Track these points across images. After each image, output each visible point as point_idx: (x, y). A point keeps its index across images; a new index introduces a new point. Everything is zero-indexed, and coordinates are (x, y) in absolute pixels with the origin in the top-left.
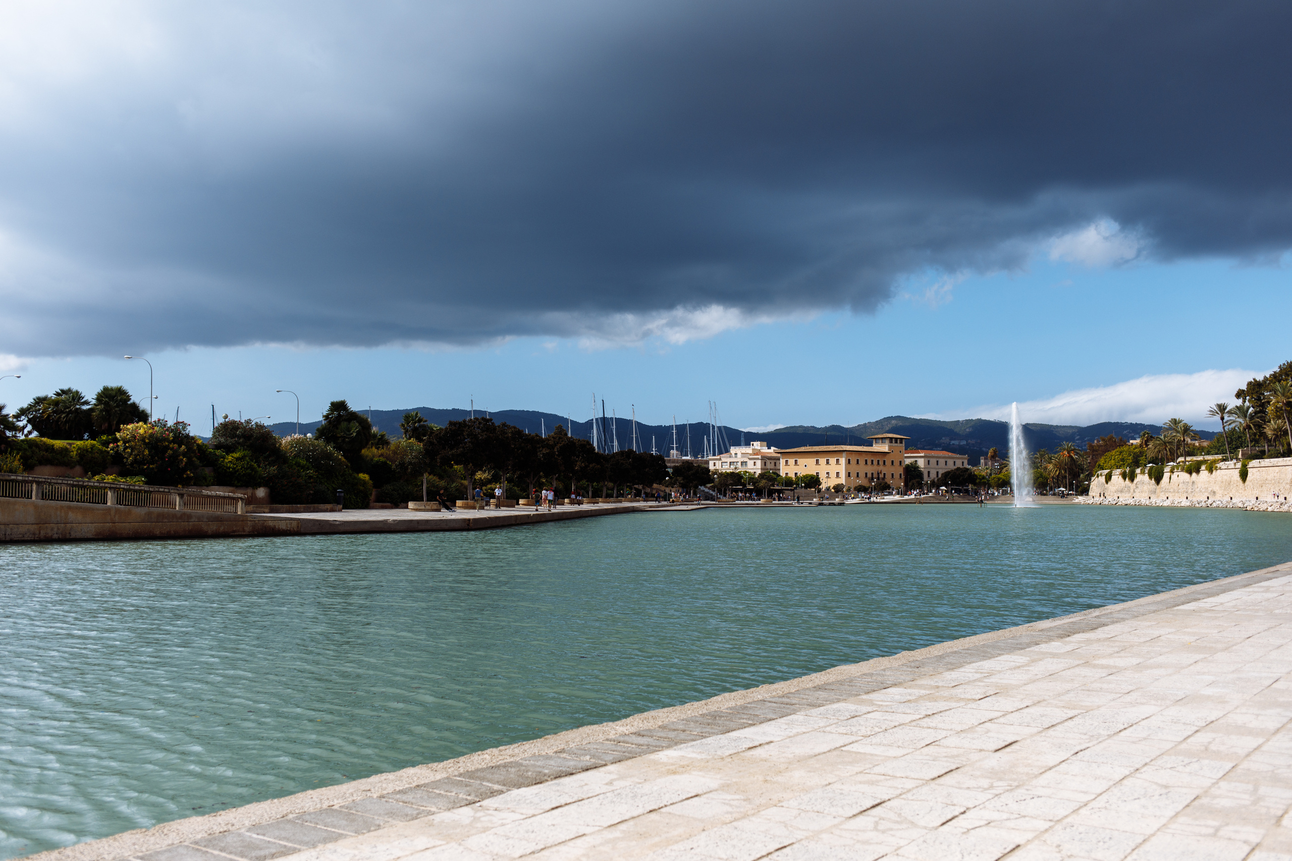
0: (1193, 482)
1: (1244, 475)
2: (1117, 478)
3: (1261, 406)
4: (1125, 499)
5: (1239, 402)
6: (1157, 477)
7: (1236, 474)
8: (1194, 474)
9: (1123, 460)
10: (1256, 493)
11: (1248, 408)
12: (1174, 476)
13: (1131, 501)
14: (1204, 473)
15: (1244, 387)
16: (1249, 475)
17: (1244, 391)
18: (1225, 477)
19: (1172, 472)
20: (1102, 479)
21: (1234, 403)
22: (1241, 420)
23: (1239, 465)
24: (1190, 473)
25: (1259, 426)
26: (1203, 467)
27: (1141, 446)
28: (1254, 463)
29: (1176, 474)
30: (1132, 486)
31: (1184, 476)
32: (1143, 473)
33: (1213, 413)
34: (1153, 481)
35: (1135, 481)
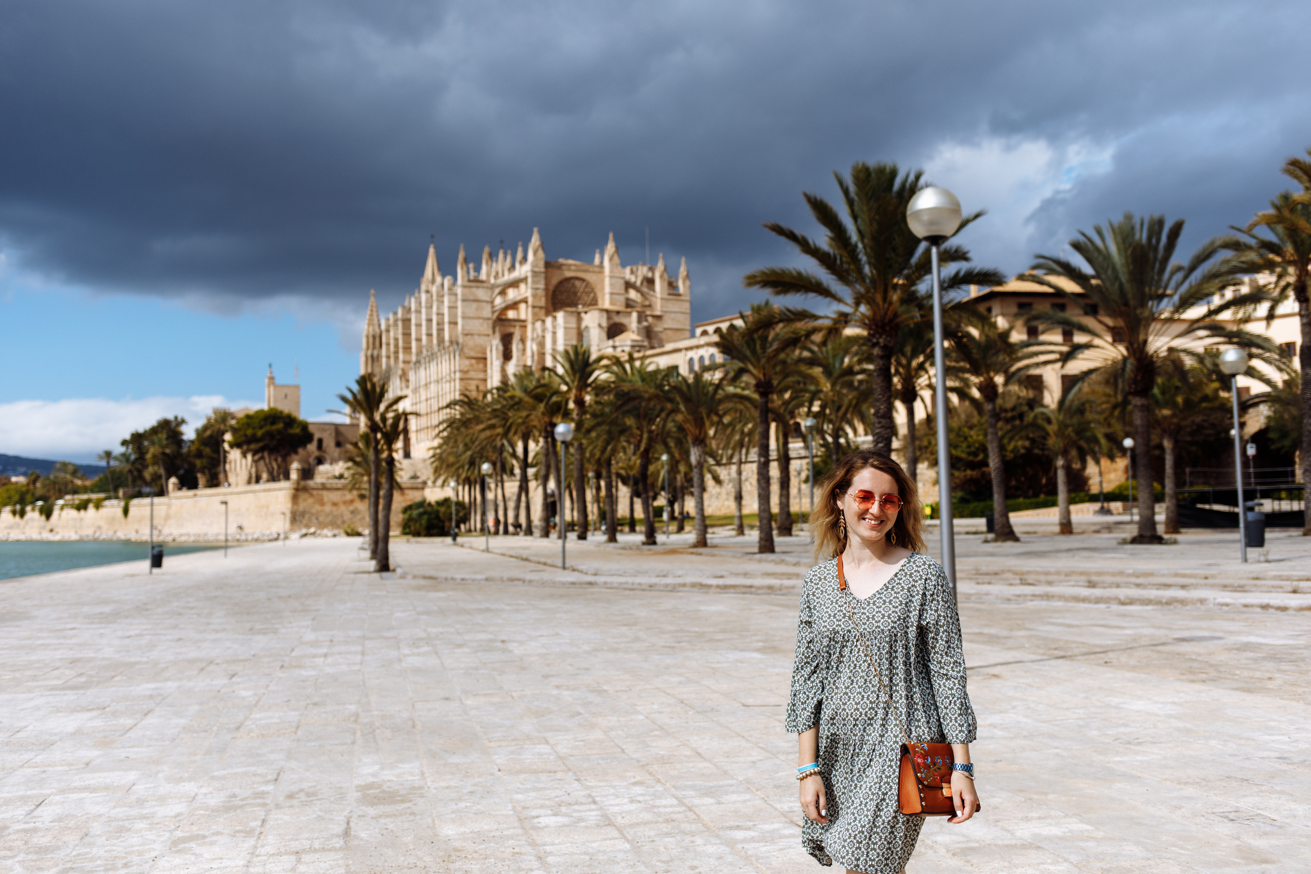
0: (81, 518)
1: (126, 512)
2: (6, 515)
3: (141, 453)
4: (15, 535)
5: (122, 449)
6: (47, 513)
7: (119, 511)
8: (83, 512)
9: (10, 498)
10: (137, 526)
11: (131, 455)
12: (64, 513)
13: (22, 537)
14: (91, 509)
15: (128, 438)
16: (131, 511)
17: (127, 440)
18: (110, 514)
19: (62, 508)
21: (119, 450)
22: (124, 465)
23: (122, 504)
24: (78, 510)
25: (140, 472)
26: (90, 505)
27: (28, 484)
28: (135, 501)
29: (65, 511)
30: (22, 521)
31: (73, 513)
32: (33, 510)
33: (101, 458)
34: (43, 518)
35: (26, 518)
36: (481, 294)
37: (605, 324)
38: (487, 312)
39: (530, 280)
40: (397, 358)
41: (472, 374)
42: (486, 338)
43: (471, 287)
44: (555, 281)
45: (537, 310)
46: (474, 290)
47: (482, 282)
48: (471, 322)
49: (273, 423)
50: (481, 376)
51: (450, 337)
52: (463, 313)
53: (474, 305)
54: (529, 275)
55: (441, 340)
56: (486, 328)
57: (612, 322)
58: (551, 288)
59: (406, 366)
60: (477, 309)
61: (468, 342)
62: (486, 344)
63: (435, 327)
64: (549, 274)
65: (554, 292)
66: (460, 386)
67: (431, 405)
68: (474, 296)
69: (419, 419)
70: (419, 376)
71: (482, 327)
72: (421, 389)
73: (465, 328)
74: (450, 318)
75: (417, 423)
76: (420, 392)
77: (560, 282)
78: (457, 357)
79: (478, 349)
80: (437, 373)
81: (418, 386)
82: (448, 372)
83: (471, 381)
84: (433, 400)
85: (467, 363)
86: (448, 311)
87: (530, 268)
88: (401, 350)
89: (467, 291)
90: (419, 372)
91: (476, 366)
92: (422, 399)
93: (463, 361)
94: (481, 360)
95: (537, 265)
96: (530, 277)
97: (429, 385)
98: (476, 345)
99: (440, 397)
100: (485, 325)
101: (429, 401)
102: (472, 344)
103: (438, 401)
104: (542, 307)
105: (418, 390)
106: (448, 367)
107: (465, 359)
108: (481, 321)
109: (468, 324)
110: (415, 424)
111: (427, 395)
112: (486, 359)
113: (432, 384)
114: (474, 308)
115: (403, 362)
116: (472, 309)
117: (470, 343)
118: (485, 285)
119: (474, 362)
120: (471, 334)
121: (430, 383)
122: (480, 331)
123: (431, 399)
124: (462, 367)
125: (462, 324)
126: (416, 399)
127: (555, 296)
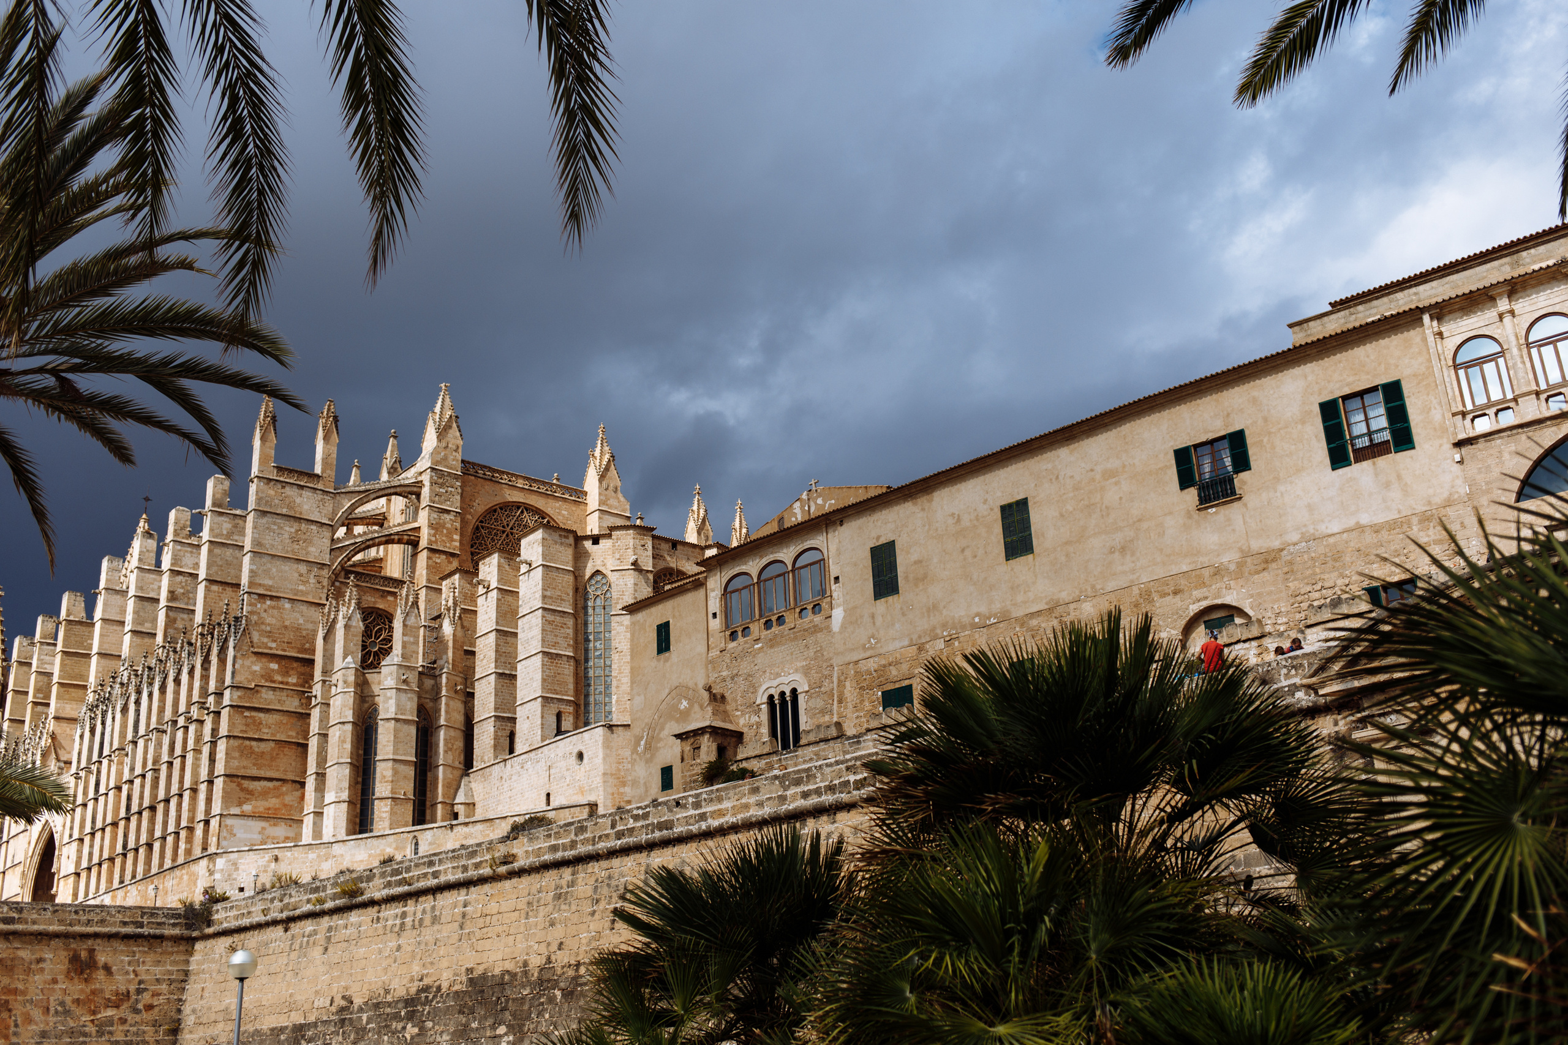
36: (307, 503)
37: (648, 564)
38: (318, 548)
39: (426, 492)
40: (39, 718)
41: (267, 698)
42: (314, 613)
43: (284, 484)
44: (480, 506)
45: (440, 559)
46: (289, 491)
47: (318, 476)
48: (275, 567)
50: (293, 704)
51: (209, 614)
52: (256, 542)
53: (290, 528)
54: (426, 479)
55: (179, 632)
56: (312, 587)
57: (662, 565)
58: (472, 520)
59: (62, 729)
60: (294, 540)
61: (264, 615)
62: (310, 626)
63: (163, 602)
64: (468, 489)
65: (477, 528)
66: (231, 724)
67: (129, 798)
68: (289, 507)
69: (87, 839)
70: (103, 734)
71: (304, 583)
72: (105, 762)
73: (258, 581)
74: (215, 569)
75: (80, 851)
76: (99, 772)
77: (492, 511)
78: (231, 652)
79: (290, 636)
80: (162, 710)
81: (95, 758)
82: (195, 698)
83: (261, 715)
84: (138, 781)
85: (257, 668)
86: (210, 551)
87: (429, 465)
88: (55, 689)
89: (272, 492)
90: (103, 723)
91: (278, 678)
92: (102, 790)
93: (247, 663)
94: (295, 665)
95: (445, 459)
96: (427, 483)
97: (129, 748)
98: (286, 627)
99: (164, 768)
100: (312, 580)
101: (125, 788)
102: (274, 621)
103: (156, 780)
104: (453, 555)
105: (94, 768)
106: (197, 684)
107: (254, 658)
108: (303, 568)
109: (267, 572)
110: (74, 857)
111: (120, 773)
112: (311, 662)
113: (141, 743)
114: (286, 536)
115: (56, 718)
116: (281, 537)
117: (269, 620)
118: (320, 486)
119: (274, 666)
120: (272, 597)
121: (135, 743)
122: (297, 592)
123: (131, 782)
124: (241, 679)
125: (251, 571)
126: (85, 793)
127: (478, 538)
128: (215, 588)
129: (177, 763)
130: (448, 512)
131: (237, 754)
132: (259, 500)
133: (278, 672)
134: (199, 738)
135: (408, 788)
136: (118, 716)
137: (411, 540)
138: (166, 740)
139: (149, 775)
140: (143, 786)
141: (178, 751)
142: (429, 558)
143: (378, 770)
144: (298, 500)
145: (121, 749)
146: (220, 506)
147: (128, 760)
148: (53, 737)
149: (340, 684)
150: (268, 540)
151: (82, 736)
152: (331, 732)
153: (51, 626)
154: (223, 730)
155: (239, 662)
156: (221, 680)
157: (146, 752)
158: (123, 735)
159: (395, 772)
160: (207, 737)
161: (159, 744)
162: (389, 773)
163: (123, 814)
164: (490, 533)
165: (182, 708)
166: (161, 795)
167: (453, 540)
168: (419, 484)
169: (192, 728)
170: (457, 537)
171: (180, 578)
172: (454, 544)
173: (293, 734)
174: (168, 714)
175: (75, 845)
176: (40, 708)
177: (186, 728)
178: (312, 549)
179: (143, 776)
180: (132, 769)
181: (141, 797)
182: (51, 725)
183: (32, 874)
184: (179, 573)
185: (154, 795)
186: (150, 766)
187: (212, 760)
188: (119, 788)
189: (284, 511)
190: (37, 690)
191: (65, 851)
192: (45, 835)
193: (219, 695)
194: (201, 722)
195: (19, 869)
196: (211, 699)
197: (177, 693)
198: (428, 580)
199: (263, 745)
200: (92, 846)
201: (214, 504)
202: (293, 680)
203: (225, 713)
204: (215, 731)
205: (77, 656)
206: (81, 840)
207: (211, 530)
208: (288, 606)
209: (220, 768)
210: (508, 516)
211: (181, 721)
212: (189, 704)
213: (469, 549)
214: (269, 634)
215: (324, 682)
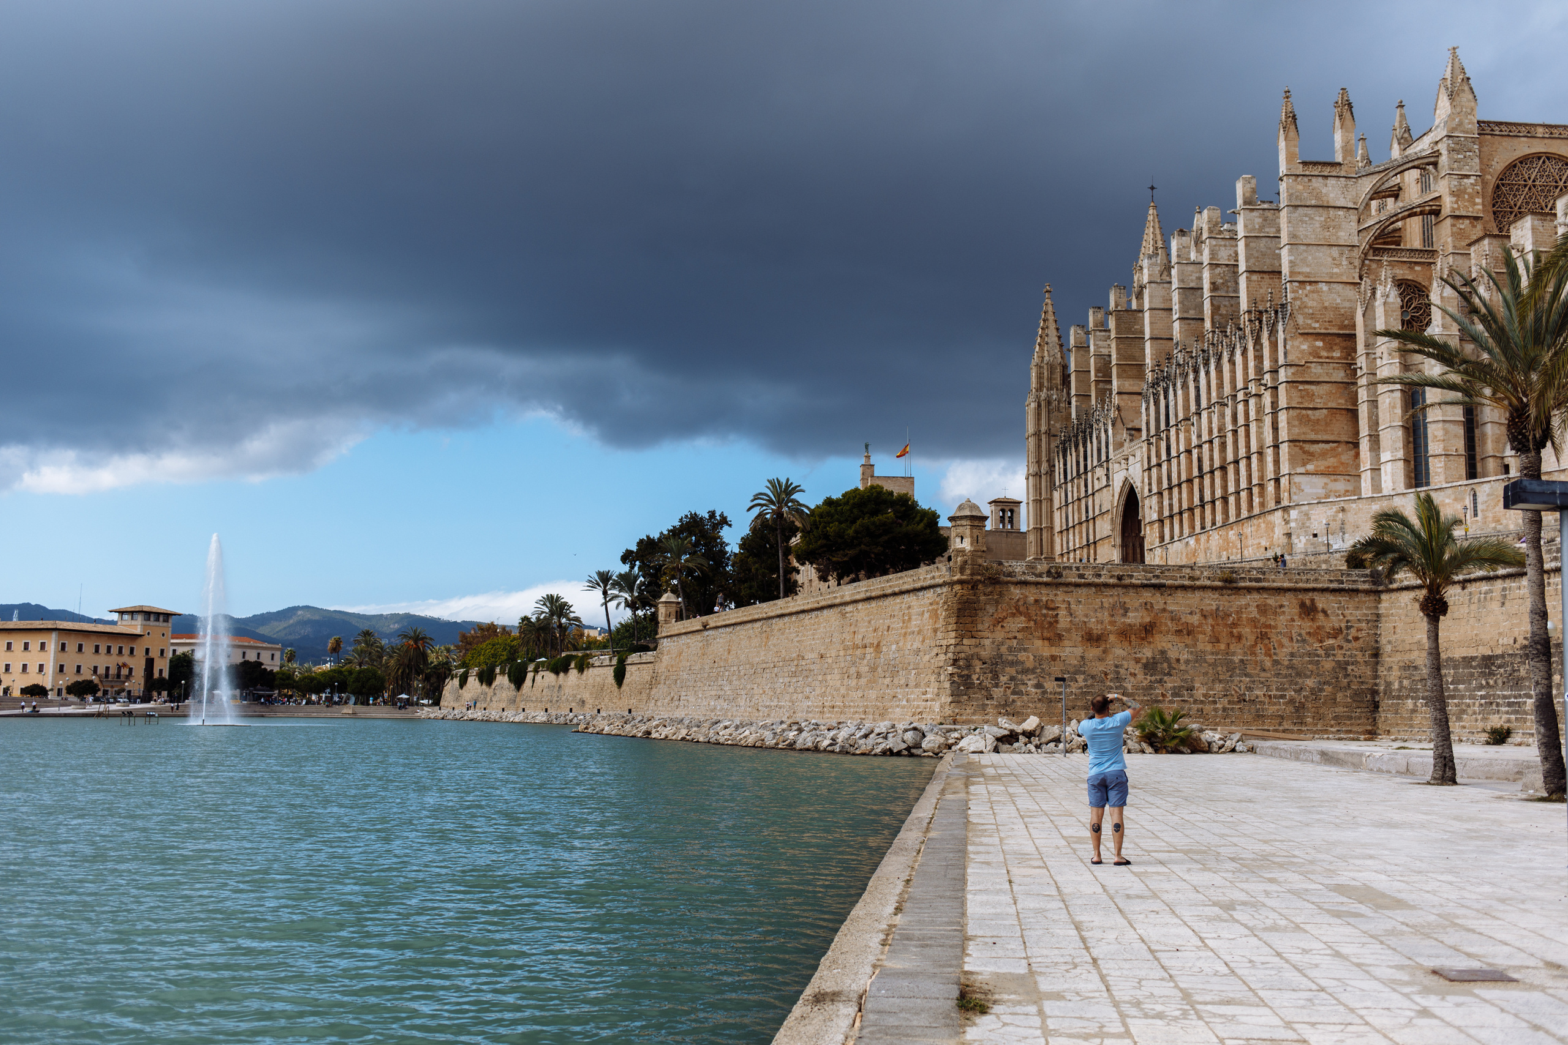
0: (560, 687)
1: (620, 676)
2: (473, 681)
6: (518, 680)
7: (610, 672)
8: (562, 675)
10: (633, 702)
11: (636, 578)
12: (538, 677)
14: (573, 673)
15: (634, 548)
16: (627, 675)
17: (632, 552)
18: (598, 679)
19: (536, 671)
20: (456, 682)
21: (619, 569)
22: (626, 595)
24: (557, 673)
26: (573, 665)
28: (633, 658)
29: (541, 674)
30: (489, 691)
31: (550, 677)
32: (502, 673)
34: (513, 686)
35: (493, 686)
36: (1332, 191)
38: (1348, 231)
39: (1444, 160)
40: (1104, 394)
41: (1317, 372)
42: (1351, 292)
43: (1311, 177)
44: (1499, 164)
45: (1465, 224)
46: (1317, 183)
47: (1340, 164)
48: (1312, 255)
49: (874, 513)
50: (1340, 375)
51: (1253, 301)
52: (1293, 235)
53: (1319, 217)
54: (1442, 148)
55: (1226, 318)
56: (1345, 268)
58: (1492, 180)
59: (1127, 402)
60: (1325, 227)
61: (1305, 299)
62: (1347, 304)
63: (1207, 294)
64: (1485, 149)
65: (1498, 187)
66: (1289, 398)
67: (1200, 460)
68: (1317, 198)
69: (1166, 494)
70: (1167, 407)
71: (1338, 265)
72: (1173, 431)
73: (1297, 270)
74: (1252, 261)
75: (1160, 503)
76: (1168, 439)
77: (1512, 166)
78: (1281, 336)
79: (1330, 315)
80: (1220, 386)
81: (1163, 427)
82: (1252, 376)
83: (1313, 387)
84: (1206, 447)
85: (1305, 347)
86: (1247, 245)
87: (1445, 133)
88: (1114, 371)
89: (1300, 187)
90: (1166, 397)
91: (1324, 354)
92: (1174, 453)
93: (1296, 343)
94: (1338, 340)
95: (1461, 124)
96: (1444, 152)
97: (1195, 419)
98: (1326, 308)
99: (1230, 435)
100: (1345, 263)
101: (1195, 452)
102: (1315, 304)
103: (1223, 445)
104: (1476, 218)
105: (1163, 435)
106: (1251, 364)
107: (1301, 339)
108: (1335, 252)
109: (1304, 260)
110: (1155, 507)
111: (1188, 440)
112: (1352, 337)
113: (1204, 415)
114: (1318, 225)
115: (1119, 393)
116: (1313, 227)
117: (1310, 303)
118: (1343, 173)
119: (1320, 344)
120: (1310, 283)
121: (1199, 414)
122: (1332, 275)
123: (1200, 446)
124: (1292, 358)
125: (1291, 262)
126: (1158, 456)
127: (1499, 196)
128: (1255, 277)
129: (1241, 432)
130: (1467, 176)
131: (1297, 423)
132: (1290, 196)
133: (1323, 348)
134: (1260, 410)
135: (1459, 444)
136: (1180, 392)
137: (1432, 212)
138: (1228, 412)
139: (1216, 442)
140: (1211, 450)
141: (1241, 420)
142: (1453, 225)
143: (1429, 431)
144: (1324, 191)
145: (1187, 419)
146: (1250, 203)
147: (1194, 429)
148: (1119, 409)
149: (1385, 356)
150: (1302, 232)
151: (1147, 409)
152: (1380, 399)
153: (1100, 315)
154: (1283, 402)
155: (1289, 343)
156: (1275, 360)
157: (1210, 422)
158: (1187, 407)
159: (1446, 432)
160: (1268, 410)
161: (1222, 415)
162: (1440, 434)
163: (1196, 472)
164: (1511, 189)
165: (1240, 385)
166: (1230, 457)
167: (1475, 204)
168: (1437, 154)
169: (1252, 402)
170: (1478, 200)
171: (1218, 270)
172: (1478, 207)
173: (1342, 401)
174: (1227, 390)
175: (1155, 499)
176: (1101, 385)
177: (1246, 402)
178: (1341, 234)
179: (1211, 442)
180: (1199, 436)
181: (1212, 459)
182: (1116, 400)
183: (1119, 520)
184: (1218, 265)
185: (1223, 458)
186: (1215, 433)
187: (1275, 428)
188: (1189, 452)
189: (1313, 202)
190: (1097, 371)
191: (1147, 502)
192: (1126, 490)
193: (1274, 371)
194: (1259, 396)
195: (1108, 517)
196: (1267, 377)
197: (1233, 372)
198: (1455, 247)
199: (1317, 412)
200: (1171, 499)
201: (1245, 203)
202: (1337, 354)
203: (1282, 389)
204: (1274, 404)
205: (1130, 339)
206: (1160, 494)
207: (1245, 226)
208: (1324, 287)
209: (1283, 435)
210: (1529, 169)
211: (1240, 396)
212: (1246, 381)
213: (1491, 210)
214: (1312, 316)
215: (1367, 354)
